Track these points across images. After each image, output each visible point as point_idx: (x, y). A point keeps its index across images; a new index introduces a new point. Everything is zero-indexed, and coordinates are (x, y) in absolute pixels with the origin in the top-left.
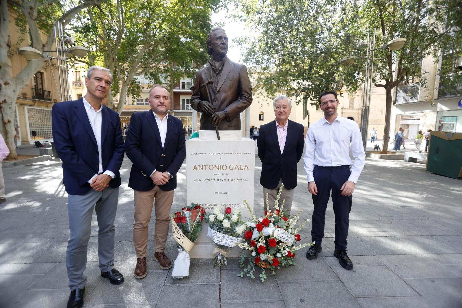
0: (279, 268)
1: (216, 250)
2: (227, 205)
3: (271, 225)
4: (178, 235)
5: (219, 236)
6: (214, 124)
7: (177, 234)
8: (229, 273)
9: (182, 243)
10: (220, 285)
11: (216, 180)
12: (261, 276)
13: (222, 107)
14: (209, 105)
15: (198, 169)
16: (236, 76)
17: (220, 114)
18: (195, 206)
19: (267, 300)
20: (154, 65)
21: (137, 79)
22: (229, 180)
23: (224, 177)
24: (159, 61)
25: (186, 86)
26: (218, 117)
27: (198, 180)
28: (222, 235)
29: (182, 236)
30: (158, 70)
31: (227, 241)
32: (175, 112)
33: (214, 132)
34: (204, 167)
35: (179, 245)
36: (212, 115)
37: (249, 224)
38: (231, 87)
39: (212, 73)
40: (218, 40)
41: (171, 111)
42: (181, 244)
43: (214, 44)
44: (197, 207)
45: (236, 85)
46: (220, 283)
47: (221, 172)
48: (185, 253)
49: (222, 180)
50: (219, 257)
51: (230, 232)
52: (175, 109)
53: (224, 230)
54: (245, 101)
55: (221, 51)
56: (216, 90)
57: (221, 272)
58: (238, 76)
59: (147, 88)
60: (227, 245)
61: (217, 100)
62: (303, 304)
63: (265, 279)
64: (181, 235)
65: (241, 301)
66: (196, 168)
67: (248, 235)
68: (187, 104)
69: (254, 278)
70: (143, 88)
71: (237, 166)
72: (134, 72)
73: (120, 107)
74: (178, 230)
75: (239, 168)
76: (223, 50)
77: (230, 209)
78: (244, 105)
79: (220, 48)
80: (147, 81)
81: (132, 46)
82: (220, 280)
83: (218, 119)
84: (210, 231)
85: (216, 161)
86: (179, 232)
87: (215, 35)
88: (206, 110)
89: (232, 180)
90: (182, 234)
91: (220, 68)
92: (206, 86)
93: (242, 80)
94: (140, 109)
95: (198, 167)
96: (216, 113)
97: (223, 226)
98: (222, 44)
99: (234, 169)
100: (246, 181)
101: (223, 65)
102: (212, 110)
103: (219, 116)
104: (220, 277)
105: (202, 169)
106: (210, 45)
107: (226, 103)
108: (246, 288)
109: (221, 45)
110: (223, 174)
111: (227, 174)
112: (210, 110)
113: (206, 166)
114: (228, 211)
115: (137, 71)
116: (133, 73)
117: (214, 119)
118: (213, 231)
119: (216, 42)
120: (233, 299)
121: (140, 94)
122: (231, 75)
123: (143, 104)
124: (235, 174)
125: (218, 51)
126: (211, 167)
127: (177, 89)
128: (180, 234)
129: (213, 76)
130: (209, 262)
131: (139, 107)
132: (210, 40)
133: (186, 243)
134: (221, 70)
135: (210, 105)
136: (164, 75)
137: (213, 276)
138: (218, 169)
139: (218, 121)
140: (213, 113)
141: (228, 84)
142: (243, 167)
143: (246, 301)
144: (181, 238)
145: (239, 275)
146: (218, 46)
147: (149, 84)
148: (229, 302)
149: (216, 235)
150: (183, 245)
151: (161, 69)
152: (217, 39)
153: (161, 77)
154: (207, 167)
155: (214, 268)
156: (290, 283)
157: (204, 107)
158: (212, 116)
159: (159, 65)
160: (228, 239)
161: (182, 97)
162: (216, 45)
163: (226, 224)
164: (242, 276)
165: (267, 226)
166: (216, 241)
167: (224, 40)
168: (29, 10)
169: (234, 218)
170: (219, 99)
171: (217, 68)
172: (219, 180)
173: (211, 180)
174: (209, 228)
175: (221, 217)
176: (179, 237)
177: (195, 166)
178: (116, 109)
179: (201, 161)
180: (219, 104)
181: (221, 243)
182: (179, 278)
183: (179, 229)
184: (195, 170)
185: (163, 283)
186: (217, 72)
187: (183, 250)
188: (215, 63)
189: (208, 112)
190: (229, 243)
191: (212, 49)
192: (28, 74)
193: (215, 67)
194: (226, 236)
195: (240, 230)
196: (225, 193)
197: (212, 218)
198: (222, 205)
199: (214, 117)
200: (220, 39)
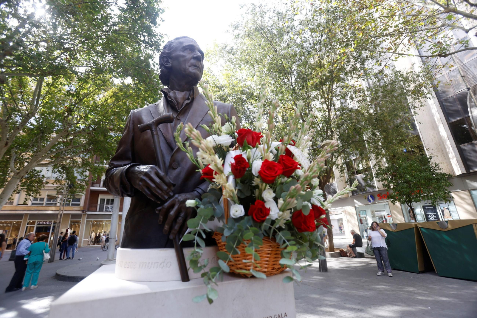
6: (171, 228)
13: (191, 183)
14: (157, 174)
21: (41, 171)
24: (77, 154)
32: (88, 215)
36: (166, 201)
40: (186, 51)
41: (83, 212)
43: (178, 58)
52: (89, 210)
59: (53, 184)
61: (178, 166)
68: (107, 204)
70: (47, 183)
76: (195, 69)
79: (189, 64)
80: (56, 175)
83: (182, 215)
87: (180, 43)
88: (148, 187)
91: (187, 102)
92: (153, 127)
94: (36, 210)
96: (177, 196)
98: (194, 58)
101: (192, 98)
102: (165, 187)
106: (167, 61)
109: (193, 61)
112: (161, 189)
116: (35, 163)
117: (172, 213)
119: (182, 54)
121: (40, 191)
123: (42, 204)
125: (185, 70)
127: (97, 187)
131: (35, 207)
132: (167, 52)
135: (162, 173)
136: (81, 169)
140: (170, 197)
146: (186, 61)
147: (56, 178)
151: (78, 162)
152: (185, 49)
153: (75, 172)
157: (142, 180)
158: (166, 204)
159: (77, 157)
161: (101, 197)
162: (182, 59)
167: (198, 52)
170: (183, 164)
171: (180, 100)
180: (183, 175)
186: (180, 108)
188: (175, 93)
189: (153, 195)
191: (170, 69)
199: (172, 206)
200: (190, 52)
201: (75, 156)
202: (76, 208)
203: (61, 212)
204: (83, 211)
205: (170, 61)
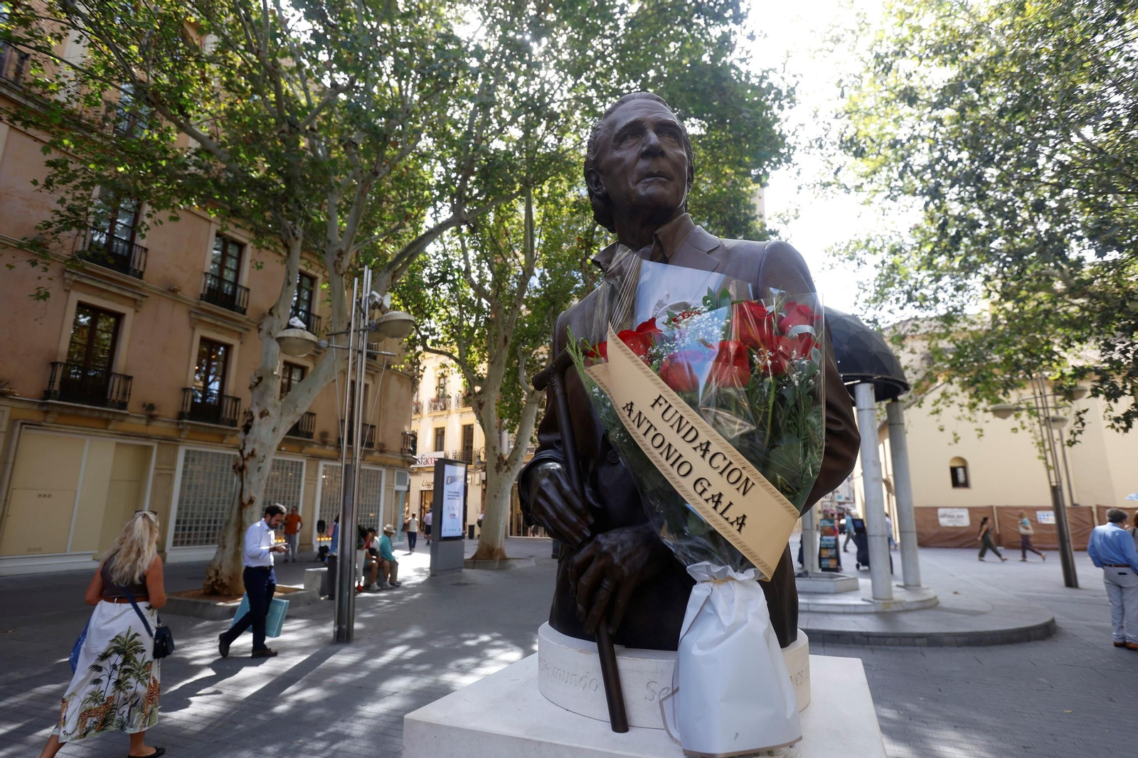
4: (712, 475)
7: (701, 467)
9: (741, 521)
14: (558, 490)
17: (628, 548)
26: (609, 571)
29: (735, 476)
33: (594, 663)
35: (714, 535)
40: (624, 146)
42: (728, 532)
64: (727, 471)
74: (703, 438)
76: (650, 183)
83: (607, 583)
86: (713, 449)
96: (599, 537)
98: (644, 156)
102: (574, 518)
103: (616, 560)
109: (642, 165)
112: (566, 521)
117: (586, 579)
119: (616, 154)
125: (629, 195)
128: (718, 461)
140: (586, 539)
144: (730, 494)
150: (742, 541)
158: (578, 558)
176: (719, 484)
187: (742, 563)
199: (587, 561)
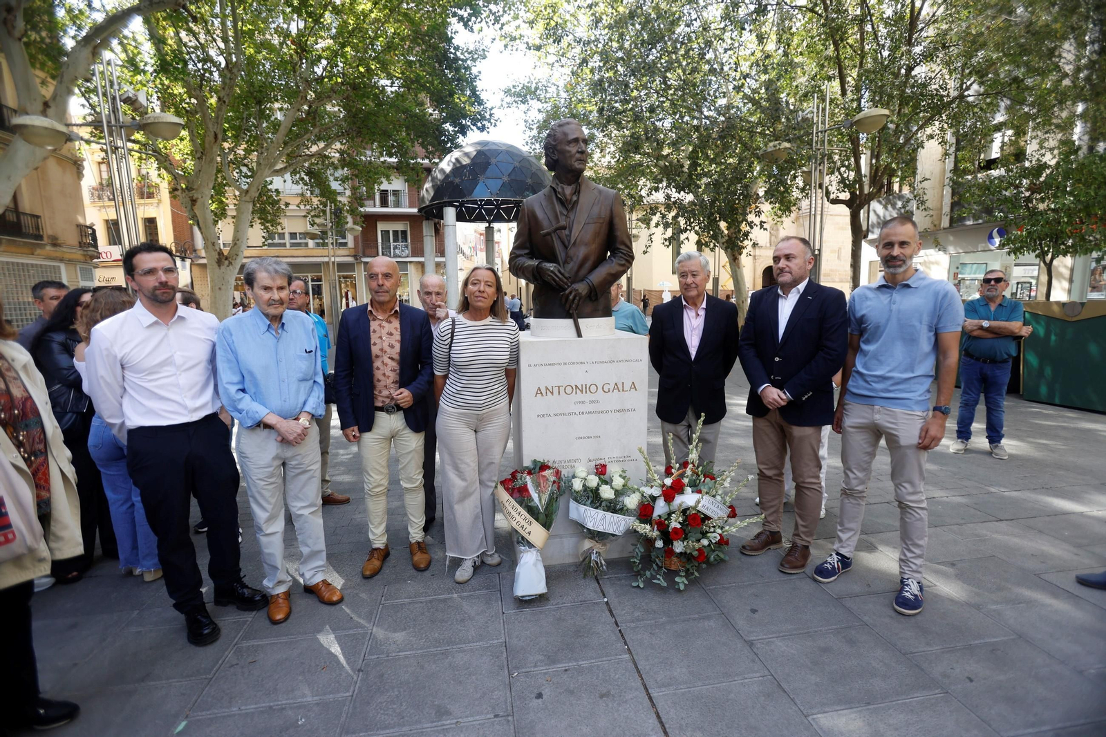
0: (704, 566)
1: (587, 544)
2: (599, 459)
3: (688, 490)
4: (521, 520)
5: (595, 516)
6: (570, 306)
7: (518, 519)
8: (614, 584)
9: (530, 533)
10: (607, 603)
11: (577, 413)
12: (677, 579)
13: (583, 272)
14: (560, 272)
15: (544, 394)
16: (605, 214)
17: (582, 288)
18: (539, 465)
19: (697, 616)
20: (314, 149)
21: (271, 183)
22: (602, 412)
23: (591, 408)
24: (329, 141)
25: (391, 198)
26: (578, 294)
27: (543, 416)
28: (600, 513)
29: (528, 520)
30: (323, 162)
31: (612, 523)
33: (569, 322)
34: (556, 390)
35: (523, 538)
36: (566, 289)
37: (648, 491)
38: (597, 234)
39: (558, 207)
40: (571, 145)
41: (357, 259)
42: (526, 536)
43: (563, 152)
44: (544, 467)
45: (604, 230)
46: (606, 600)
47: (587, 397)
48: (535, 553)
49: (590, 413)
50: (593, 557)
51: (613, 507)
52: (365, 255)
53: (604, 504)
54: (623, 262)
55: (577, 167)
56: (569, 241)
57: (599, 583)
58: (608, 212)
59: (298, 206)
60: (611, 531)
61: (572, 260)
62: (756, 616)
63: (685, 584)
64: (525, 519)
65: (653, 622)
66: (541, 393)
67: (645, 512)
68: (394, 241)
69: (665, 585)
70: (287, 204)
71: (616, 384)
72: (269, 168)
73: (237, 255)
74: (519, 511)
75: (621, 389)
76: (580, 163)
77: (604, 466)
78: (621, 269)
79: (574, 159)
80: (298, 189)
81: (259, 103)
82: (604, 595)
83: (577, 298)
84: (577, 509)
85: (578, 377)
86: (522, 513)
87: (565, 134)
88: (554, 280)
89: (607, 412)
90: (528, 516)
91: (575, 198)
92: (553, 235)
93: (617, 220)
95: (544, 391)
96: (573, 285)
97: (600, 498)
98: (578, 152)
99: (611, 390)
100: (632, 413)
101: (577, 192)
102: (565, 280)
103: (580, 291)
104: (602, 591)
105: (552, 393)
106: (553, 152)
107: (588, 265)
108: (653, 602)
109: (578, 155)
110: (591, 402)
111: (598, 402)
112: (562, 281)
113: (559, 387)
114: (601, 470)
115: (275, 164)
116: (266, 169)
117: (571, 297)
118: (582, 508)
119: (568, 148)
120: (638, 620)
121: (281, 221)
122: (596, 210)
123: (284, 245)
124: (612, 401)
125: (571, 166)
126: (569, 390)
127: (370, 207)
128: (523, 517)
129: (561, 213)
130: (571, 570)
131: (274, 251)
132: (553, 143)
133: (536, 533)
134: (577, 202)
135: (562, 271)
136: (339, 173)
137: (589, 590)
138: (582, 391)
139: (579, 301)
140: (569, 287)
141: (591, 229)
142: (627, 387)
143: (661, 620)
144: (526, 525)
145: (634, 584)
146: (572, 156)
147: (301, 194)
148: (633, 625)
149: (589, 514)
150: (531, 539)
151: (331, 158)
152: (570, 142)
153: (331, 178)
154: (562, 389)
155: (584, 578)
156: (727, 589)
157: (550, 276)
158: (567, 292)
159: (329, 150)
160: (612, 520)
161: (381, 227)
162: (568, 155)
163: (607, 493)
164: (641, 586)
165: (681, 492)
166: (590, 526)
167: (582, 144)
168: (4, 14)
169: (618, 482)
170: (575, 259)
171: (568, 197)
172: (583, 413)
173: (570, 414)
174: (573, 504)
175: (593, 481)
176: (523, 523)
177: (539, 389)
178: (226, 259)
179: (551, 378)
180: (575, 268)
181: (600, 529)
182: (527, 598)
183: (520, 509)
184: (539, 396)
185: (500, 611)
186: (568, 205)
187: (530, 545)
188: (563, 188)
189: (557, 284)
190: (615, 527)
191: (556, 161)
192: (9, 178)
193: (564, 195)
194: (609, 515)
195: (632, 501)
196: (595, 437)
197: (577, 485)
198: (590, 461)
199: (571, 293)
200: (574, 144)
201: (327, 147)
202: (342, 251)
203: (333, 259)
204: (355, 256)
205: (556, 152)
